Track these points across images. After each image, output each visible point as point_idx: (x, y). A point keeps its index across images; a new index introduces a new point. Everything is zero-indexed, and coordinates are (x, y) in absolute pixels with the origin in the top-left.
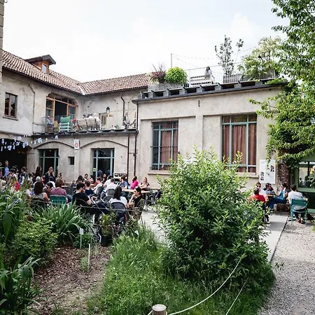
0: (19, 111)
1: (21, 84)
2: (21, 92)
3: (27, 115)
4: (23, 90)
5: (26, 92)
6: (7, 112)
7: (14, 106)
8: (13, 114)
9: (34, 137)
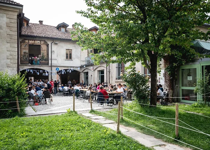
0: (73, 56)
1: (73, 44)
2: (74, 47)
3: (78, 57)
4: (75, 46)
5: (76, 47)
6: (67, 58)
7: (71, 54)
8: (71, 58)
9: (81, 67)
